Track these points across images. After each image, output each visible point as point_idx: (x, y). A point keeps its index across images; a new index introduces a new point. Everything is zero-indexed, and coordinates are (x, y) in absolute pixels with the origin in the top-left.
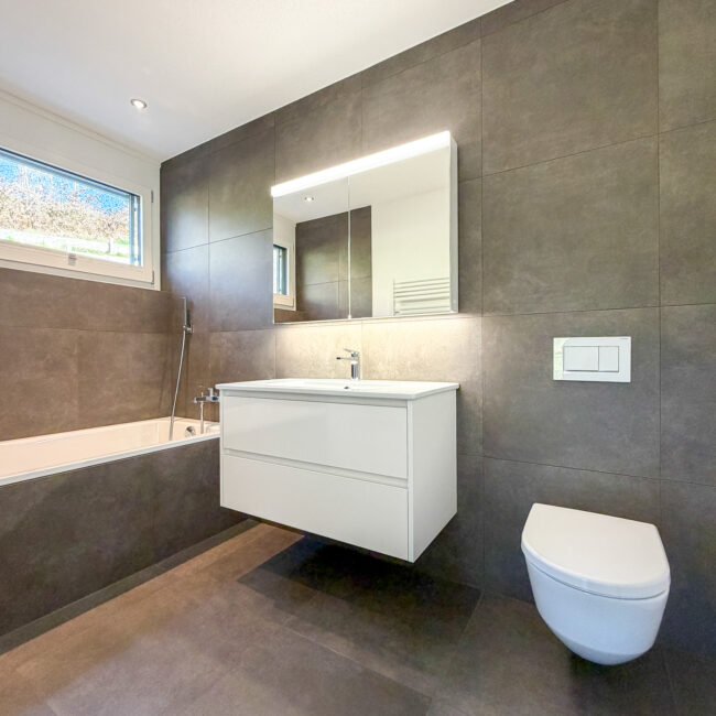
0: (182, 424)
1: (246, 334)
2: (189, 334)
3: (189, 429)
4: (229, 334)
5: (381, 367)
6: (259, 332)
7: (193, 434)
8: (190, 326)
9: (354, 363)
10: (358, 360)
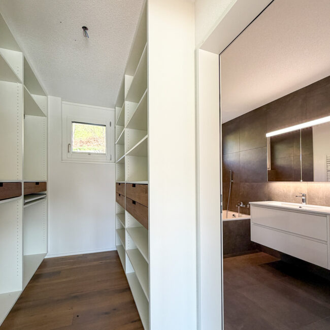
0: (231, 213)
1: (255, 184)
2: (232, 183)
3: (233, 215)
4: (248, 183)
5: (316, 200)
6: (261, 183)
7: (235, 217)
8: (232, 180)
9: (304, 198)
10: (306, 197)
